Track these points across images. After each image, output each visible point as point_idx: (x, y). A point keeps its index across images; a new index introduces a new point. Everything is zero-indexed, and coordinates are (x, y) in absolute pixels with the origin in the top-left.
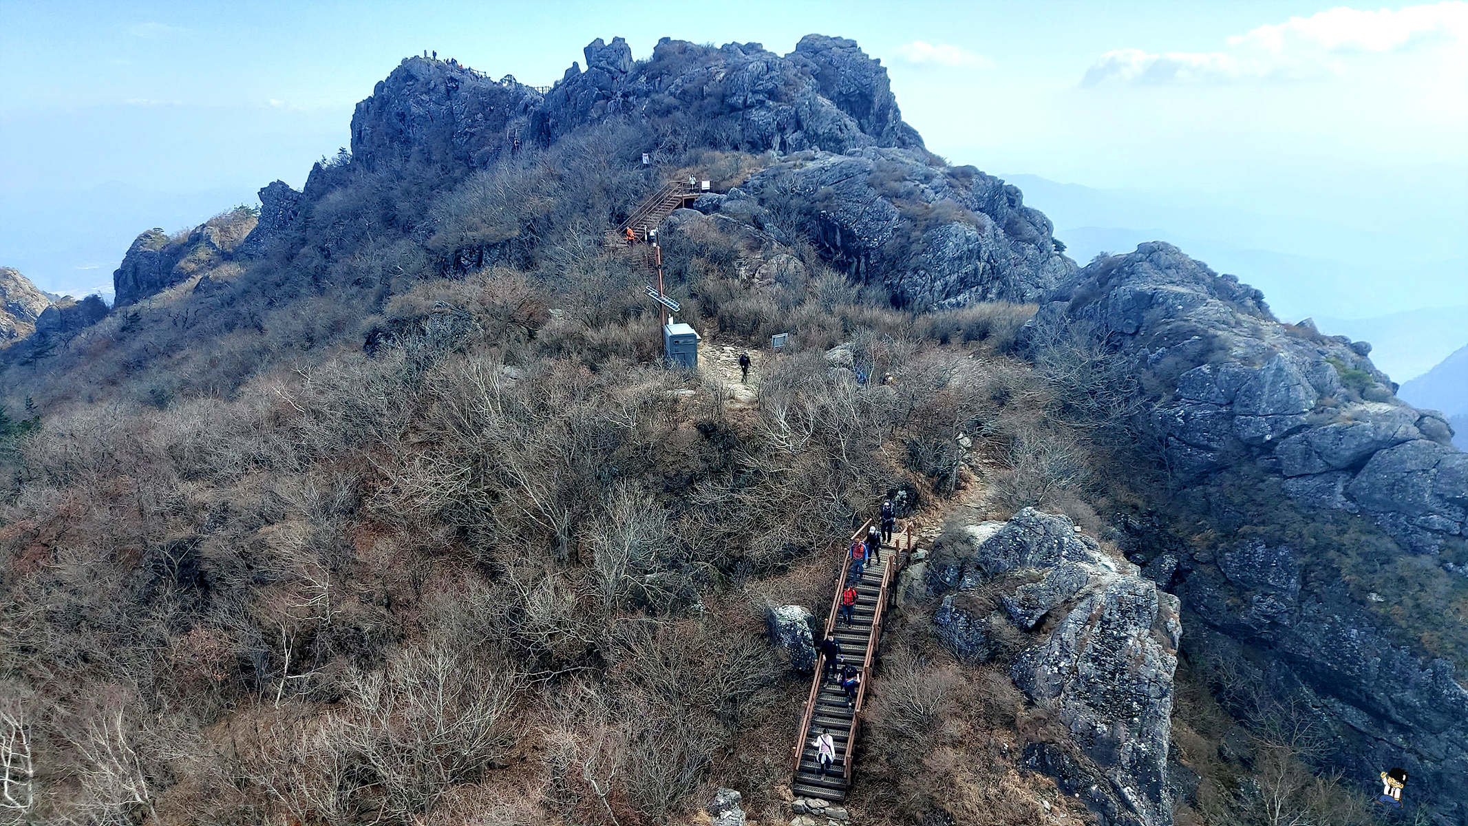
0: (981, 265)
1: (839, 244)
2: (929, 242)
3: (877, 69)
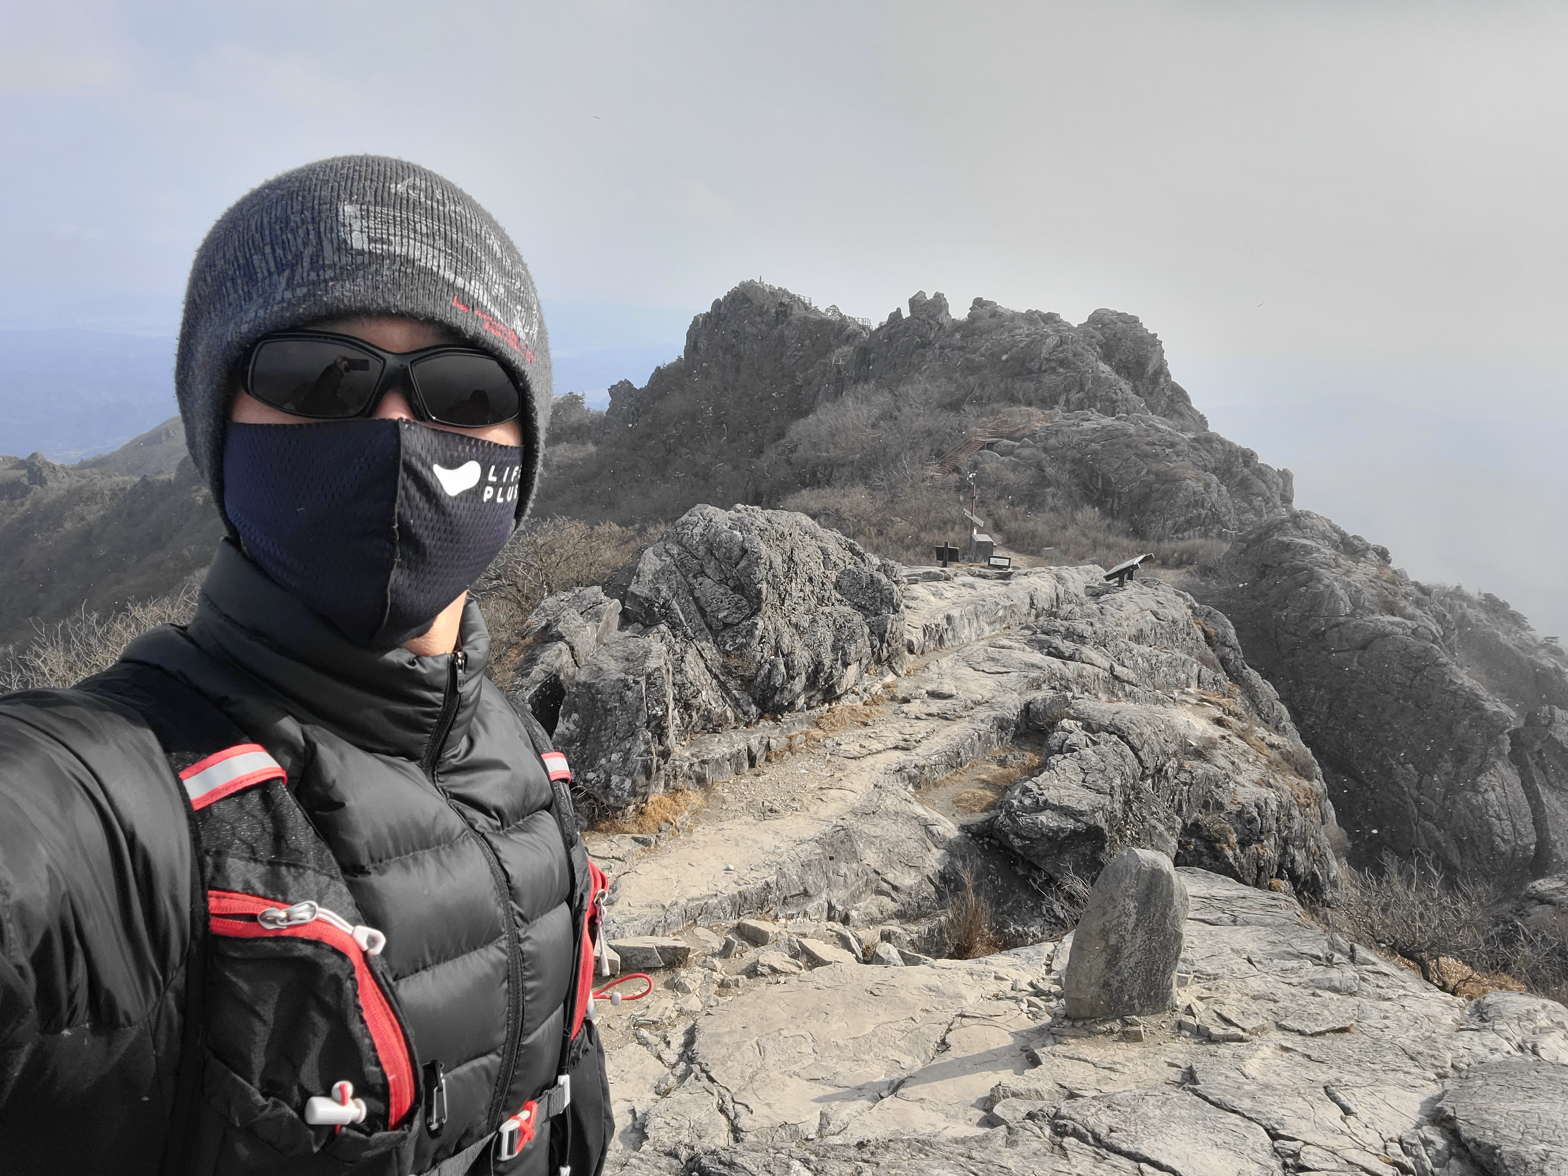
0: (1203, 512)
1: (1100, 486)
2: (1165, 493)
3: (1153, 342)
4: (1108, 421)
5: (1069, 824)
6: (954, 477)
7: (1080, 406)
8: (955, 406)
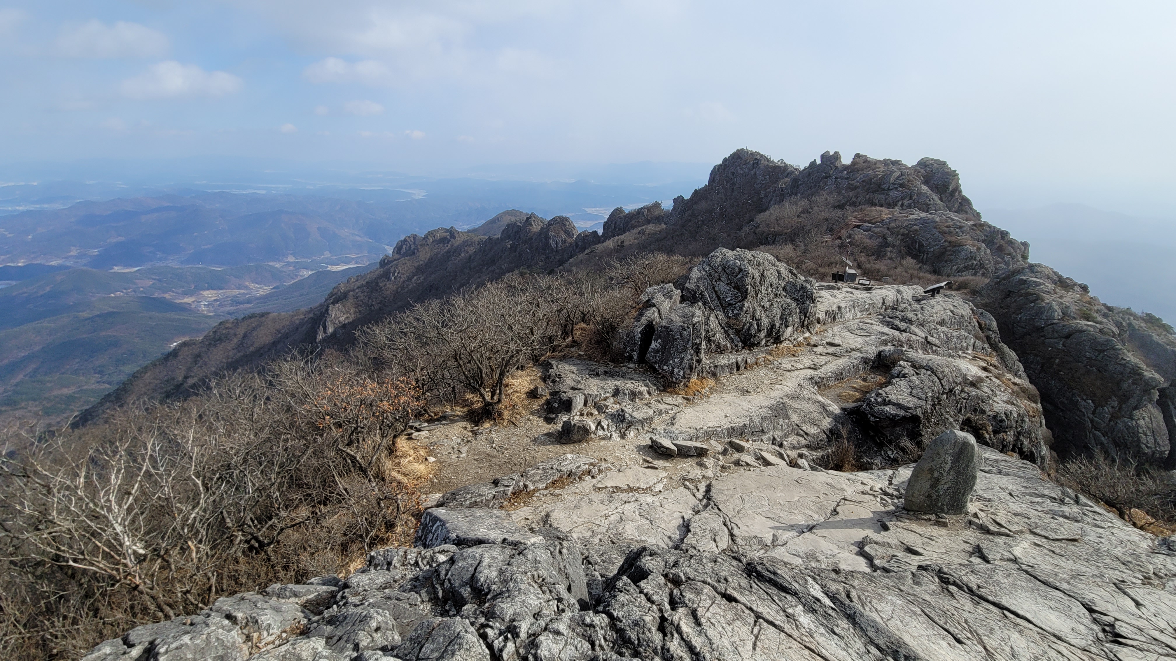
1: (917, 248)
3: (954, 175)
4: (924, 215)
5: (902, 413)
6: (838, 242)
7: (909, 207)
8: (841, 207)
